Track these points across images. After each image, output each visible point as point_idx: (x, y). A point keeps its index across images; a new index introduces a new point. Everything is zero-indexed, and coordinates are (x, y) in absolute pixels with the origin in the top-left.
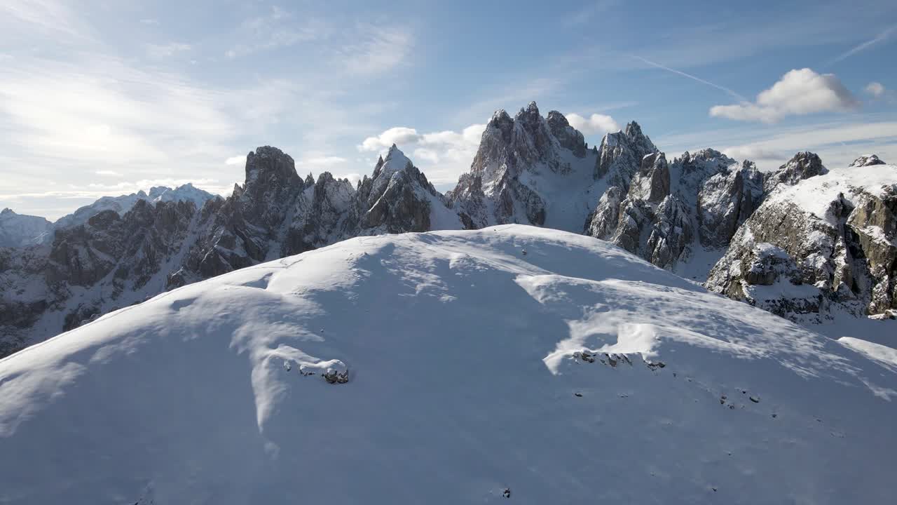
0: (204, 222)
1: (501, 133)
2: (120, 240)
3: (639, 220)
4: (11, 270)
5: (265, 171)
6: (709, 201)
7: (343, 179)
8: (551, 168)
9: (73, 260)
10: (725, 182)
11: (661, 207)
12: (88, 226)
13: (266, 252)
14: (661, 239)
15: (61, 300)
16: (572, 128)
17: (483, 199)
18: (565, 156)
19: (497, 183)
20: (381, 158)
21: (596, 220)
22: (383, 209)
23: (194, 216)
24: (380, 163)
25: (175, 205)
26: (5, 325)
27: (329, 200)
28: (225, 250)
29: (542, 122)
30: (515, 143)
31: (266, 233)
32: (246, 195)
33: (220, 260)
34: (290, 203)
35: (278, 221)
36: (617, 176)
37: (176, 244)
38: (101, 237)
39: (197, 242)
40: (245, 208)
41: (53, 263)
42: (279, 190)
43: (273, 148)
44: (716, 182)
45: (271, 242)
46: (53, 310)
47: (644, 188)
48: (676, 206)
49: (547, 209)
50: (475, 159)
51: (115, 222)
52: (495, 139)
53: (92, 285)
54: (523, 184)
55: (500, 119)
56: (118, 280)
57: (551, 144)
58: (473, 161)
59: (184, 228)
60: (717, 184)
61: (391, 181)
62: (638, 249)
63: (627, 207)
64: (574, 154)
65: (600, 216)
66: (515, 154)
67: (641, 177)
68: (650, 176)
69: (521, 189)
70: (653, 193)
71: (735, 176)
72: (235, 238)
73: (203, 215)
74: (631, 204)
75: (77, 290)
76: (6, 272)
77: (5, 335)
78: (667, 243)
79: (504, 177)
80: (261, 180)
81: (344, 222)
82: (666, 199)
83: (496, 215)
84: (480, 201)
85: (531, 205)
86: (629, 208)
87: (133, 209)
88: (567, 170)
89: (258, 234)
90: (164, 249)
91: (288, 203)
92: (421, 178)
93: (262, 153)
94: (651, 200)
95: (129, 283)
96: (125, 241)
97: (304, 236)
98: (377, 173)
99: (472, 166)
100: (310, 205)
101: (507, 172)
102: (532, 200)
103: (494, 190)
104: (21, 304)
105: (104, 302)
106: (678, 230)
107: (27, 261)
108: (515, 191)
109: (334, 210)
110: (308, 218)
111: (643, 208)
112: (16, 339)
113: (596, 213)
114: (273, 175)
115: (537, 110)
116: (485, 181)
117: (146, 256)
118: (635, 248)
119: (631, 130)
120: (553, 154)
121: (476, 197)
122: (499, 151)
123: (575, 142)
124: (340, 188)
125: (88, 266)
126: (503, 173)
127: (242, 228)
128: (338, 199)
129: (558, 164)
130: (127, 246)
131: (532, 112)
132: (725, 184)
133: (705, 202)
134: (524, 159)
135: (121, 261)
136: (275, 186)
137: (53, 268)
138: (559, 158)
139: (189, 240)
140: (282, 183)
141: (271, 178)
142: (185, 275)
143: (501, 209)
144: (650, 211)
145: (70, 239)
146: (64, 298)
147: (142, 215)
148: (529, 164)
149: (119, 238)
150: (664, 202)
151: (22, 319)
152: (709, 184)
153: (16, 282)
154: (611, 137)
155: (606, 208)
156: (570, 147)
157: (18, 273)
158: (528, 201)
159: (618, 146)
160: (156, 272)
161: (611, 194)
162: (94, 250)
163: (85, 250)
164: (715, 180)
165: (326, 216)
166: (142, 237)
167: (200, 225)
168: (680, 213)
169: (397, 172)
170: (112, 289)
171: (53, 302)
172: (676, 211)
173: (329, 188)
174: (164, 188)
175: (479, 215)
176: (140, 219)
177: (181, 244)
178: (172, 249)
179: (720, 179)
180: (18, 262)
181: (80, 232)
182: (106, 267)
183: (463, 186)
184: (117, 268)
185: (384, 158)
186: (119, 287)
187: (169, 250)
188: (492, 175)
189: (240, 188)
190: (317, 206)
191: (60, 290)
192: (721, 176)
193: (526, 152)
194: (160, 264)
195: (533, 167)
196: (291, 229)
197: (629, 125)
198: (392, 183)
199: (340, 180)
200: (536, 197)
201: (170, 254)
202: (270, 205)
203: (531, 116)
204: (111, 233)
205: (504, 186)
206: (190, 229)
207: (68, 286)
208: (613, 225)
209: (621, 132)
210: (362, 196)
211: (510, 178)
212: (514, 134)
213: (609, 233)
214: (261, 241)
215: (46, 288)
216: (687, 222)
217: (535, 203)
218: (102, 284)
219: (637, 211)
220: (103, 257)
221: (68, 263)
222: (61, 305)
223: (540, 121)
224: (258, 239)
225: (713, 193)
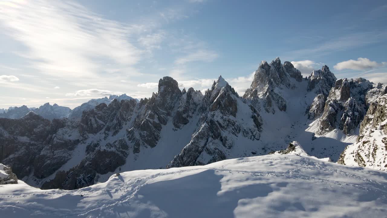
0: (140, 108)
1: (265, 71)
2: (107, 115)
3: (336, 109)
4: (66, 127)
5: (166, 87)
6: (372, 100)
7: (198, 91)
8: (287, 86)
9: (89, 123)
10: (380, 91)
11: (347, 103)
12: (95, 110)
13: (167, 121)
14: (348, 118)
15: (85, 139)
16: (296, 69)
17: (258, 99)
18: (293, 81)
19: (264, 93)
20: (215, 81)
21: (312, 109)
22: (218, 102)
23: (136, 106)
24: (215, 83)
25: (128, 101)
26: (64, 149)
27: (193, 99)
28: (151, 120)
29: (282, 66)
30: (272, 75)
31: (167, 113)
32: (159, 97)
33: (149, 124)
34: (176, 101)
35: (171, 108)
36: (319, 90)
37: (129, 118)
38: (100, 114)
39: (138, 117)
40: (158, 102)
41: (82, 124)
42: (172, 95)
43: (170, 77)
44: (375, 91)
45: (169, 117)
46: (81, 144)
47: (337, 94)
48: (355, 103)
49: (287, 105)
50: (253, 83)
51: (105, 108)
52: (262, 73)
53: (96, 134)
54: (276, 93)
55: (264, 65)
56: (107, 132)
57: (286, 76)
58: (252, 83)
59: (132, 111)
60: (375, 92)
61: (221, 91)
62: (336, 122)
63: (329, 103)
64: (297, 80)
65: (314, 107)
66: (272, 80)
67: (335, 89)
68: (340, 89)
69: (275, 95)
70: (342, 97)
71: (385, 88)
72: (155, 115)
73: (140, 106)
74: (332, 101)
75: (91, 135)
76: (65, 127)
77: (64, 153)
78: (351, 119)
79: (267, 90)
80: (165, 90)
81: (199, 109)
82: (349, 99)
83: (264, 107)
84: (257, 100)
85: (280, 102)
86: (331, 103)
87: (112, 103)
88: (294, 87)
89: (163, 113)
90: (124, 120)
91: (175, 101)
92: (232, 90)
93: (165, 79)
94: (341, 100)
95: (111, 133)
96: (109, 116)
97: (183, 114)
98: (213, 88)
99: (251, 85)
100: (185, 101)
101: (269, 88)
102: (280, 100)
103: (263, 96)
104: (70, 141)
105: (101, 141)
106: (356, 113)
107: (72, 124)
108: (272, 96)
109: (195, 104)
110: (185, 107)
111: (337, 104)
112: (68, 155)
113: (312, 106)
114: (170, 89)
115: (280, 61)
116: (258, 92)
117: (118, 122)
118: (335, 122)
119: (325, 69)
120: (287, 80)
121: (255, 99)
122: (264, 79)
123: (297, 75)
124: (197, 94)
125: (95, 126)
126: (267, 88)
127: (157, 111)
128: (196, 99)
129: (290, 85)
130: (110, 118)
131: (277, 62)
132: (380, 92)
133: (369, 101)
134: (275, 82)
135: (107, 124)
136: (170, 93)
137: (82, 127)
138: (290, 82)
139: (134, 116)
140: (173, 92)
141: (169, 90)
142: (134, 130)
143: (266, 104)
144: (341, 105)
145: (88, 115)
146: (86, 139)
147: (115, 105)
148: (278, 84)
149: (107, 114)
150: (349, 101)
151: (70, 147)
152: (371, 93)
153: (68, 132)
154: (316, 72)
155: (318, 104)
156: (295, 77)
157: (69, 128)
158: (278, 100)
159: (320, 76)
160: (121, 129)
161: (319, 97)
162: (97, 119)
163: (94, 119)
164: (374, 90)
165: (191, 106)
166: (115, 114)
167: (138, 109)
168: (357, 106)
169: (223, 87)
170: (104, 135)
171: (82, 140)
172: (355, 105)
173: (193, 94)
174: (115, 96)
175: (257, 106)
176: (114, 107)
177: (131, 117)
178: (128, 119)
179: (376, 90)
180: (69, 123)
181: (92, 112)
182: (102, 126)
183: (247, 94)
184: (106, 127)
185: (216, 81)
186: (107, 135)
187: (126, 120)
188: (262, 89)
189: (155, 94)
190: (188, 102)
191: (85, 135)
192: (377, 89)
193: (277, 79)
194: (123, 126)
195: (280, 86)
196: (177, 111)
197: (323, 67)
198: (222, 92)
199: (197, 91)
200: (282, 99)
201: (127, 121)
202: (168, 101)
203: (277, 63)
204: (103, 112)
205: (268, 94)
206: (134, 111)
207: (87, 134)
208: (321, 112)
209: (320, 70)
210: (207, 98)
211: (270, 90)
212: (271, 71)
213: (319, 115)
214: (165, 116)
215: (79, 134)
216: (360, 110)
217: (282, 101)
218: (100, 133)
219: (334, 104)
220: (101, 122)
221: (87, 124)
222: (85, 141)
223: (281, 65)
224: (164, 115)
225: (373, 96)
